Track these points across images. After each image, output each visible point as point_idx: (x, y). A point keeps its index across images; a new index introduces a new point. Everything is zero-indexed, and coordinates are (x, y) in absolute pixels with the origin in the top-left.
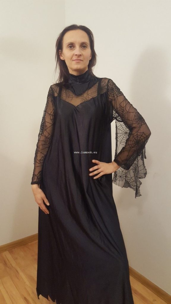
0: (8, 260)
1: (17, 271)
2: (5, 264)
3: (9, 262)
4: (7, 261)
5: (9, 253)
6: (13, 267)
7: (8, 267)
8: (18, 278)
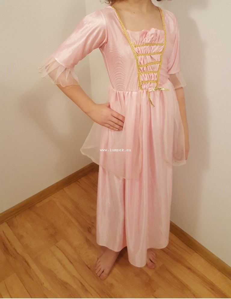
0: (9, 242)
1: (26, 262)
2: (6, 250)
3: (11, 245)
4: (7, 242)
5: (9, 226)
6: (18, 253)
7: (11, 255)
8: (30, 277)
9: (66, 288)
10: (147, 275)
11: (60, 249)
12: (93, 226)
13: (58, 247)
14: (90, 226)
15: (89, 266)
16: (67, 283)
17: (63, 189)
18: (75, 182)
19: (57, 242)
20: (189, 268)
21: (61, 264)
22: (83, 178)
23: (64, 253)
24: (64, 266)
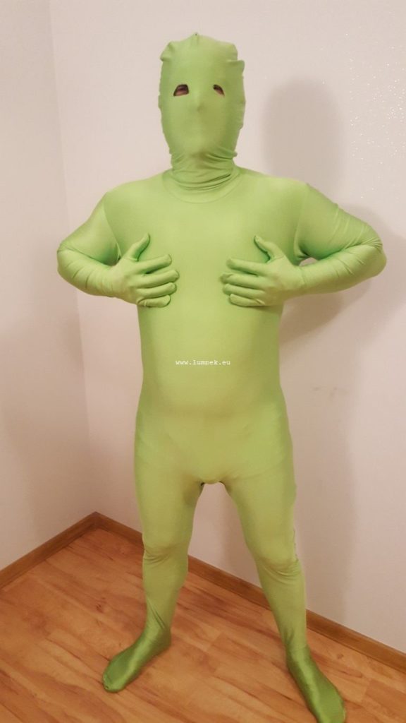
8: (11, 690)
9: (76, 693)
10: (200, 651)
11: (56, 643)
12: (105, 603)
13: (51, 641)
14: (99, 603)
15: (108, 657)
16: (75, 687)
17: (45, 560)
18: (64, 547)
19: (49, 633)
20: (260, 631)
21: (62, 662)
22: (77, 542)
23: (61, 646)
24: (66, 664)
